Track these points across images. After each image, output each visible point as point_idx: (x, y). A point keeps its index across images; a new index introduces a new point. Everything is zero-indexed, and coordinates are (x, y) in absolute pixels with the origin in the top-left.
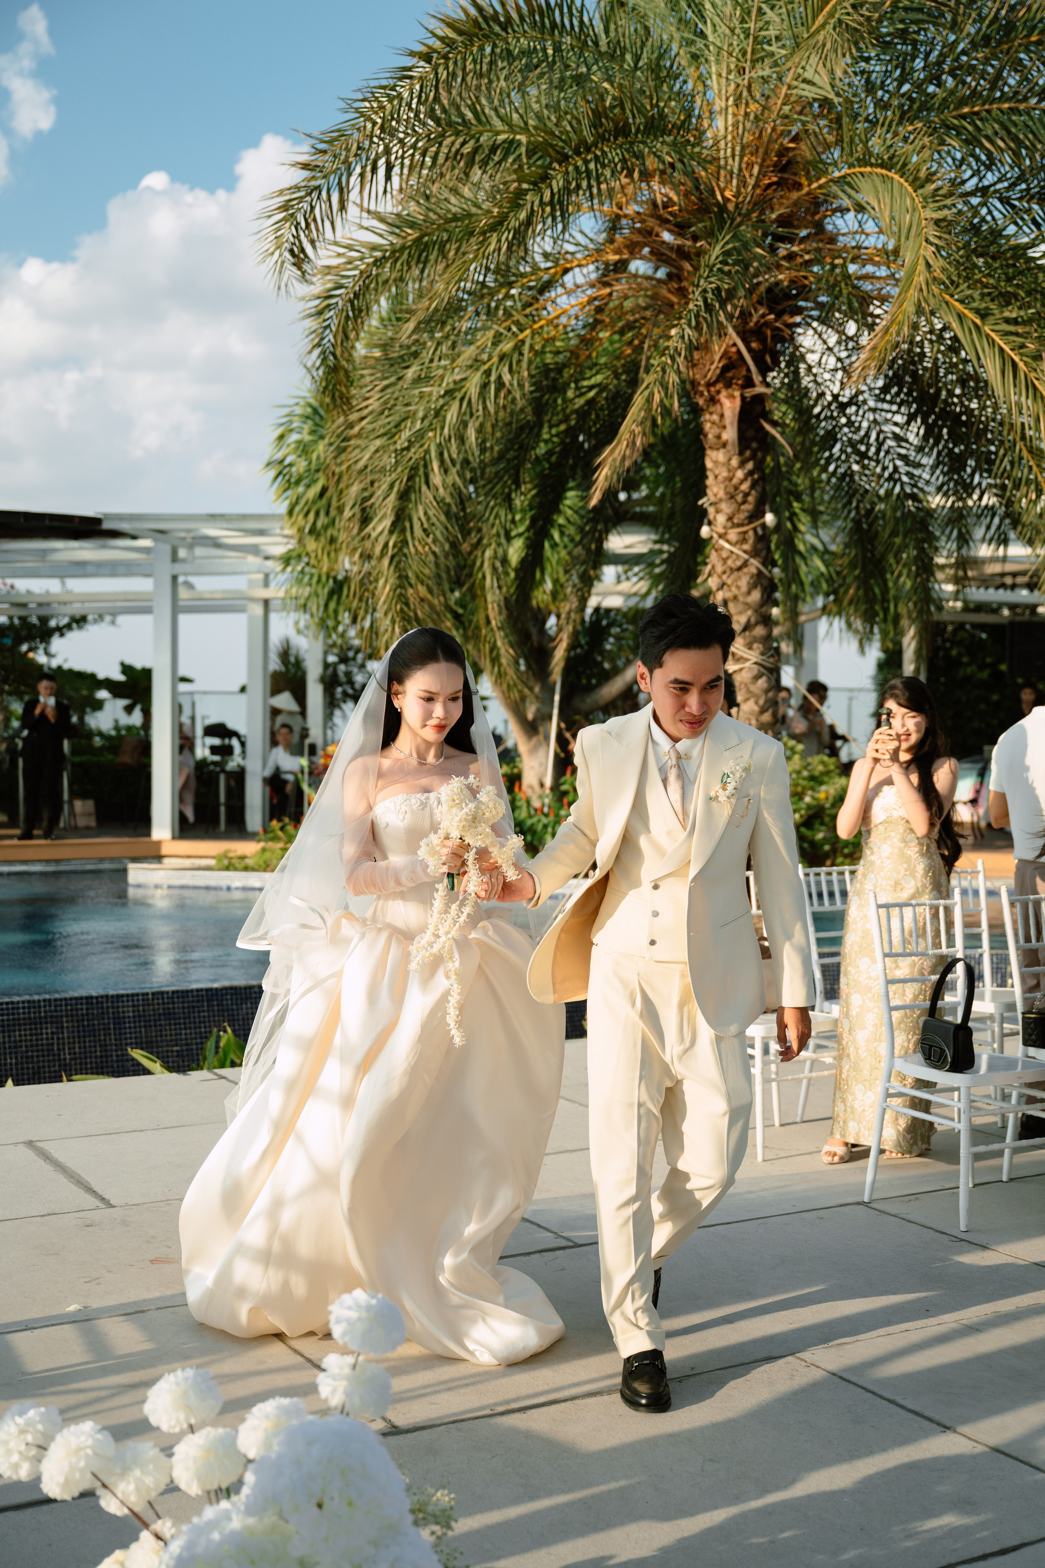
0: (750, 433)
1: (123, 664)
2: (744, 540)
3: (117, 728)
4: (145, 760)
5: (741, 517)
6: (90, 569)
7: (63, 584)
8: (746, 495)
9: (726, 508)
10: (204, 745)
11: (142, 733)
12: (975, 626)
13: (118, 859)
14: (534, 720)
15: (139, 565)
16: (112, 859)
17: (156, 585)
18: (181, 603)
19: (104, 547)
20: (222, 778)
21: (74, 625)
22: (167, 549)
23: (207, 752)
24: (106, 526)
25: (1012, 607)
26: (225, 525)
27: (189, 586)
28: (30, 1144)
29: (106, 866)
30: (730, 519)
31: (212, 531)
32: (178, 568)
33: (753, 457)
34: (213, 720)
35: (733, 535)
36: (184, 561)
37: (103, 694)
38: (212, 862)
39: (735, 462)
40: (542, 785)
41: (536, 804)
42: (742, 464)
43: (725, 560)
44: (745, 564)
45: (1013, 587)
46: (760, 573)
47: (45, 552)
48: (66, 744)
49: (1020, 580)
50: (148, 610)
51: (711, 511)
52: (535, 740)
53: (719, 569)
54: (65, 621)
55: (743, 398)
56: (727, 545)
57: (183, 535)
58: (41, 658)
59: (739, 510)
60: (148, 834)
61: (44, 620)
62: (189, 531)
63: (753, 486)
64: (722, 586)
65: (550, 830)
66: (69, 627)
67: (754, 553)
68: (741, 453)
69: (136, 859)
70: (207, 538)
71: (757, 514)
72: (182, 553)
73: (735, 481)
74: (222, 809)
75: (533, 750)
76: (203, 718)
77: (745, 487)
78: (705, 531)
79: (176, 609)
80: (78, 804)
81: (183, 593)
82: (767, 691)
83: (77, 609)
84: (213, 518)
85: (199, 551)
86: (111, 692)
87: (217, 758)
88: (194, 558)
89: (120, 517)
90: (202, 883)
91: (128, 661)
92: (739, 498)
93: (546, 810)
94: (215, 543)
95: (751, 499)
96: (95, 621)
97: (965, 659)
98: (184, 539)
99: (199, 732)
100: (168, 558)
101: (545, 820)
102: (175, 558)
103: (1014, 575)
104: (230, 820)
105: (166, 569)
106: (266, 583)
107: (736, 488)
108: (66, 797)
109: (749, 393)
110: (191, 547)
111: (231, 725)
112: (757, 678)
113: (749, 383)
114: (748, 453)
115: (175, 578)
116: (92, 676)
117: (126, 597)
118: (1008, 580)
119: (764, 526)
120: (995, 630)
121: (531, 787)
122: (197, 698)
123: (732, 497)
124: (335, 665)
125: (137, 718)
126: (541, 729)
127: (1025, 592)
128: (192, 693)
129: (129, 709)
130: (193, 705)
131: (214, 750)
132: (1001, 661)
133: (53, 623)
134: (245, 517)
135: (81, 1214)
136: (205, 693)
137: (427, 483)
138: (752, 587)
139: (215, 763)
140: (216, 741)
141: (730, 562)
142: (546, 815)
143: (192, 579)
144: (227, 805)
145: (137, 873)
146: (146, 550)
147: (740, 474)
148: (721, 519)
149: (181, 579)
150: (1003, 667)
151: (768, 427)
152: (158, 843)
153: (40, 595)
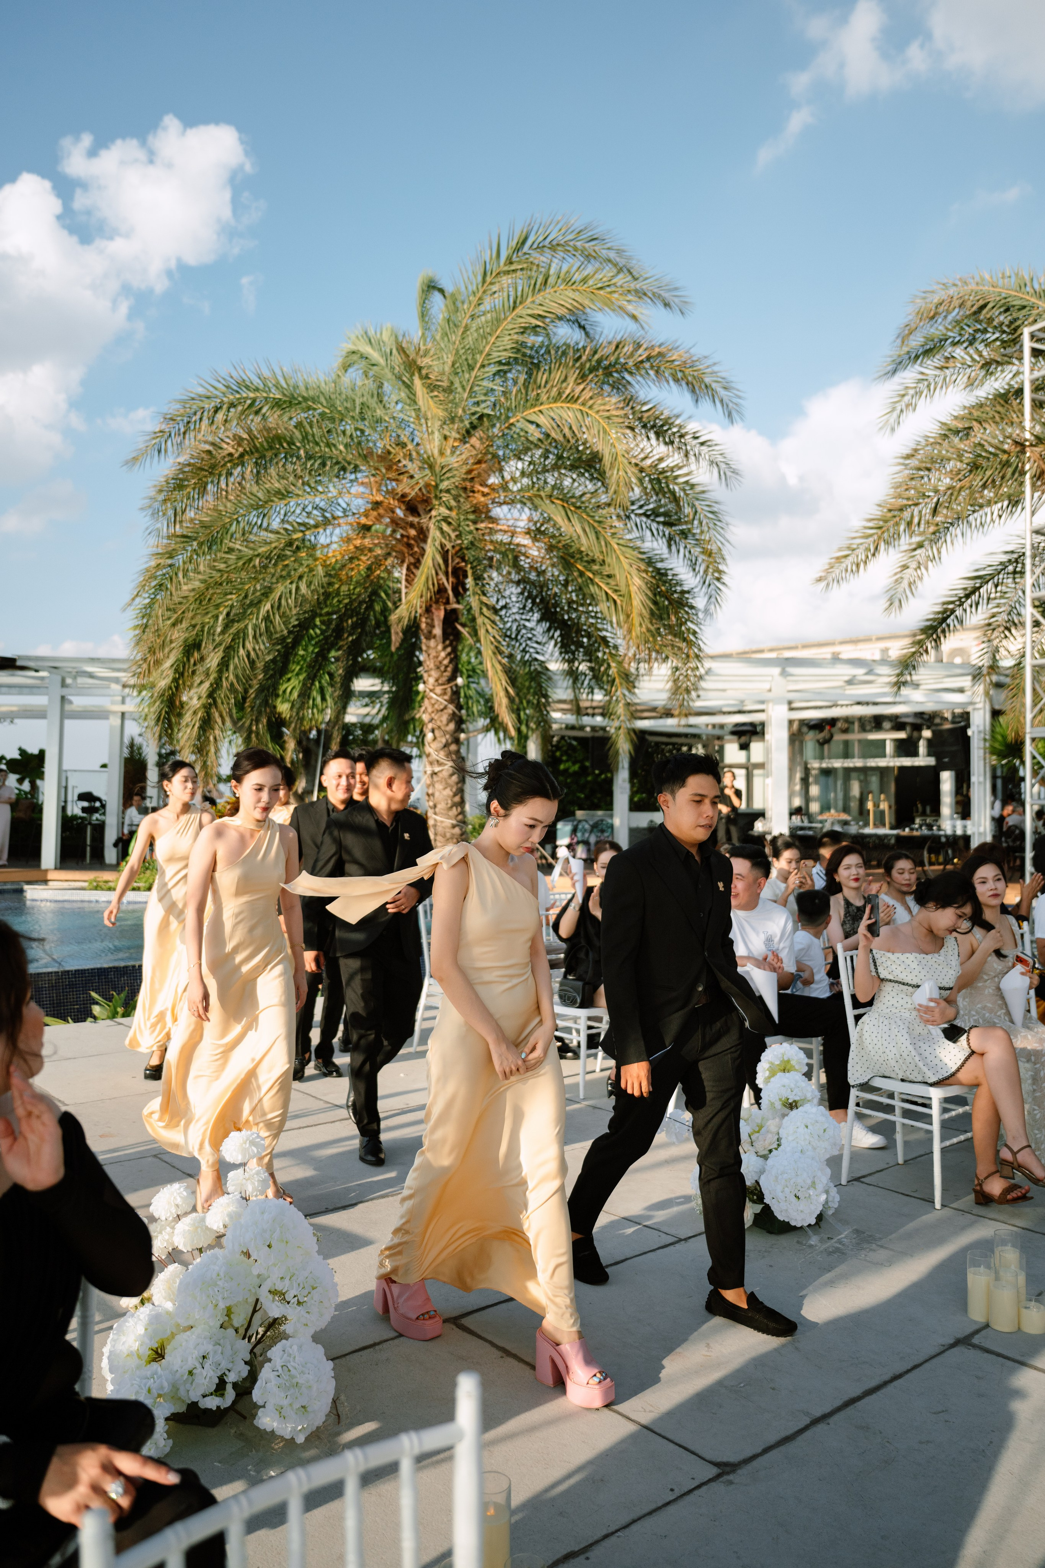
0: (449, 630)
1: (20, 749)
2: (445, 693)
4: (35, 816)
5: (443, 679)
6: (3, 690)
8: (446, 667)
9: (435, 674)
10: (76, 806)
12: (570, 738)
13: (18, 882)
14: (303, 793)
15: (38, 688)
16: (13, 883)
17: (51, 700)
18: (66, 713)
19: (14, 675)
20: (89, 828)
22: (59, 679)
23: (79, 812)
24: (19, 663)
25: (593, 728)
26: (99, 665)
27: (71, 702)
29: (9, 887)
30: (437, 680)
31: (89, 669)
32: (65, 691)
33: (451, 645)
34: (82, 789)
35: (438, 690)
36: (69, 686)
38: (85, 884)
39: (440, 647)
42: (444, 648)
43: (433, 705)
44: (445, 708)
45: (593, 715)
46: (454, 713)
49: (597, 711)
50: (43, 717)
51: (425, 676)
53: (430, 710)
55: (445, 610)
56: (434, 696)
57: (70, 670)
59: (442, 676)
60: (39, 864)
62: (75, 668)
63: (451, 662)
64: (431, 720)
67: (451, 701)
68: (444, 642)
69: (29, 883)
70: (85, 672)
71: (452, 678)
72: (69, 681)
73: (440, 659)
74: (88, 849)
76: (76, 788)
77: (446, 662)
78: (421, 687)
79: (63, 716)
81: (68, 707)
82: (457, 783)
84: (93, 660)
85: (80, 680)
87: (84, 815)
88: (77, 685)
89: (29, 658)
90: (78, 898)
91: (24, 747)
92: (442, 668)
94: (91, 676)
95: (449, 669)
97: (564, 758)
98: (70, 672)
99: (73, 797)
100: (59, 685)
102: (63, 684)
103: (594, 708)
104: (93, 856)
105: (58, 692)
106: (123, 702)
107: (441, 662)
109: (449, 607)
110: (75, 678)
111: (96, 793)
112: (452, 775)
113: (448, 602)
114: (448, 642)
115: (63, 698)
117: (26, 708)
118: (590, 711)
119: (456, 685)
120: (583, 741)
122: (69, 774)
123: (438, 668)
125: (26, 786)
127: (599, 719)
129: (20, 781)
130: (67, 779)
131: (84, 810)
132: (587, 759)
134: (114, 660)
136: (75, 771)
137: (244, 647)
138: (449, 721)
139: (83, 818)
140: (85, 804)
141: (436, 706)
143: (73, 698)
144: (91, 846)
145: (32, 892)
146: (42, 678)
147: (443, 654)
148: (431, 681)
149: (66, 698)
150: (587, 764)
151: (459, 627)
152: (45, 872)
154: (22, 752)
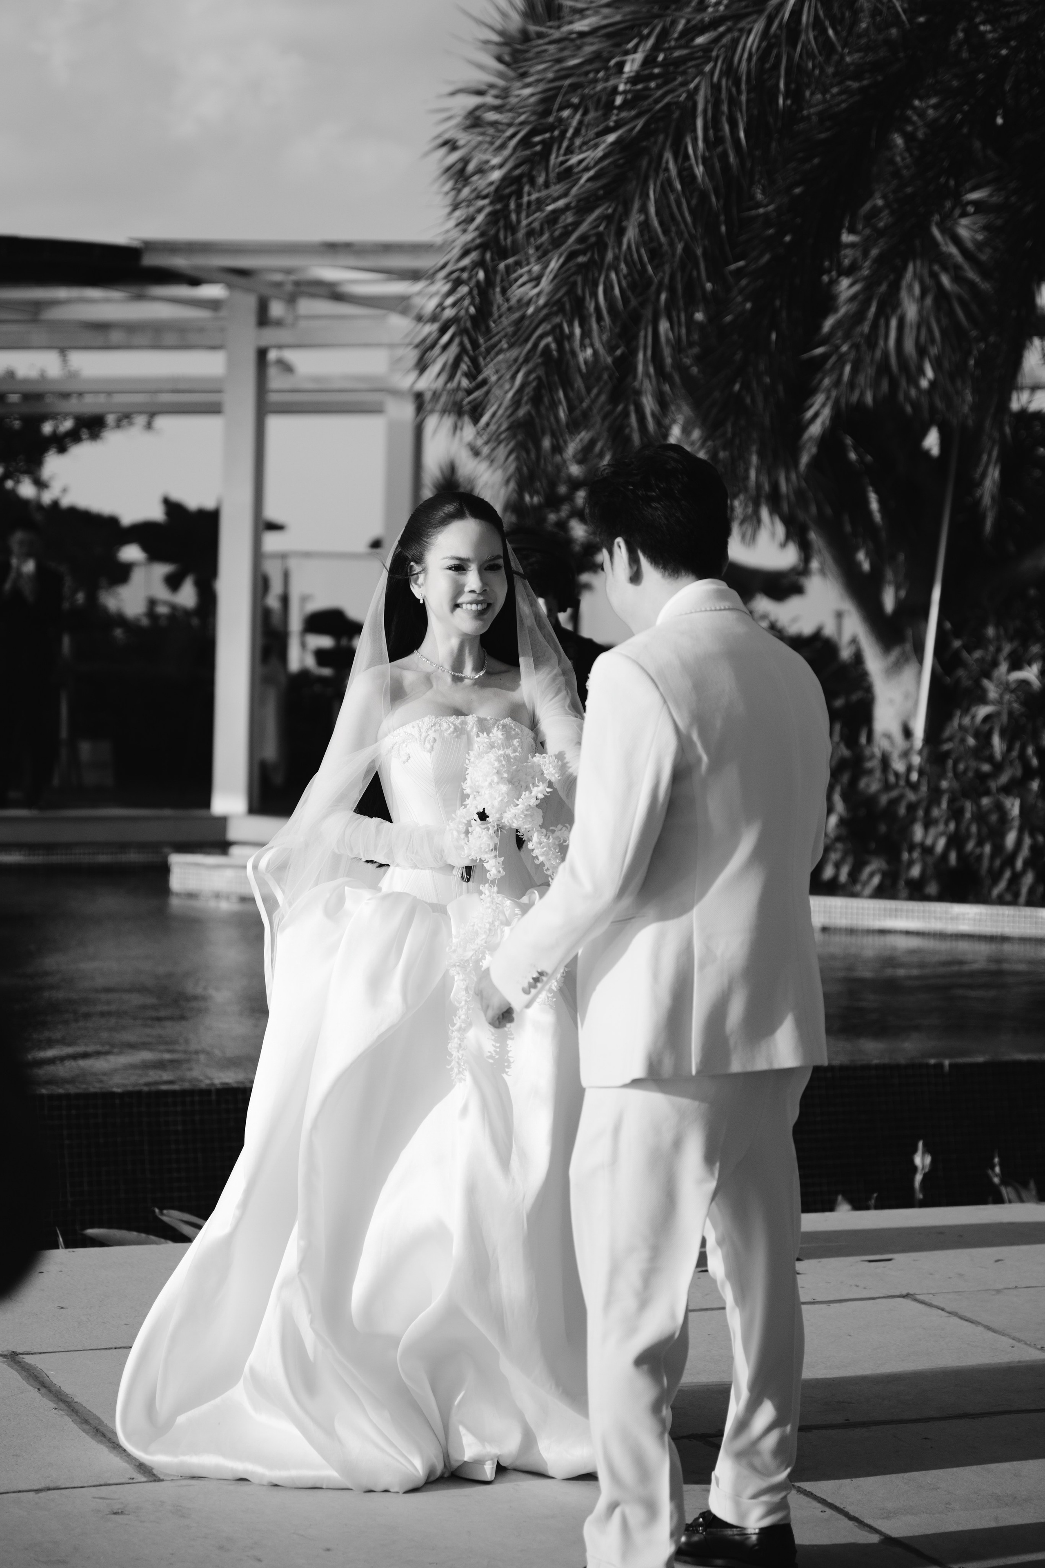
1: (166, 499)
3: (151, 613)
6: (116, 337)
7: (65, 361)
10: (303, 645)
11: (195, 621)
13: (155, 846)
14: (896, 616)
15: (201, 330)
16: (142, 846)
17: (231, 364)
18: (273, 397)
19: (140, 297)
21: (85, 433)
22: (249, 302)
23: (310, 662)
24: (150, 260)
26: (352, 261)
27: (286, 367)
28: (13, 1357)
29: (132, 858)
31: (328, 272)
32: (269, 336)
34: (321, 603)
36: (279, 323)
37: (131, 553)
40: (907, 733)
41: (899, 766)
47: (38, 306)
48: (66, 641)
50: (214, 409)
52: (895, 653)
54: (68, 425)
57: (278, 277)
58: (27, 490)
60: (206, 803)
61: (33, 422)
62: (289, 271)
65: (920, 813)
66: (74, 436)
69: (184, 847)
70: (319, 283)
72: (277, 309)
75: (895, 669)
76: (304, 599)
79: (264, 408)
80: (85, 748)
81: (276, 380)
83: (89, 405)
84: (332, 249)
85: (306, 306)
86: (145, 548)
87: (326, 672)
88: (297, 318)
89: (173, 246)
91: (177, 496)
93: (914, 776)
94: (332, 292)
96: (118, 425)
98: (279, 285)
99: (295, 624)
100: (251, 318)
101: (911, 797)
102: (263, 319)
105: (248, 338)
108: (64, 733)
110: (291, 300)
115: (262, 354)
116: (112, 522)
117: (177, 386)
121: (888, 736)
122: (293, 564)
124: (539, 509)
126: (909, 633)
128: (283, 556)
129: (173, 582)
130: (286, 576)
131: (321, 656)
133: (47, 428)
134: (387, 248)
135: (104, 1491)
136: (307, 555)
139: (322, 680)
140: (325, 642)
142: (914, 787)
143: (290, 356)
145: (185, 873)
146: (214, 305)
149: (272, 355)
152: (222, 822)
153: (26, 381)
154: (173, 508)
